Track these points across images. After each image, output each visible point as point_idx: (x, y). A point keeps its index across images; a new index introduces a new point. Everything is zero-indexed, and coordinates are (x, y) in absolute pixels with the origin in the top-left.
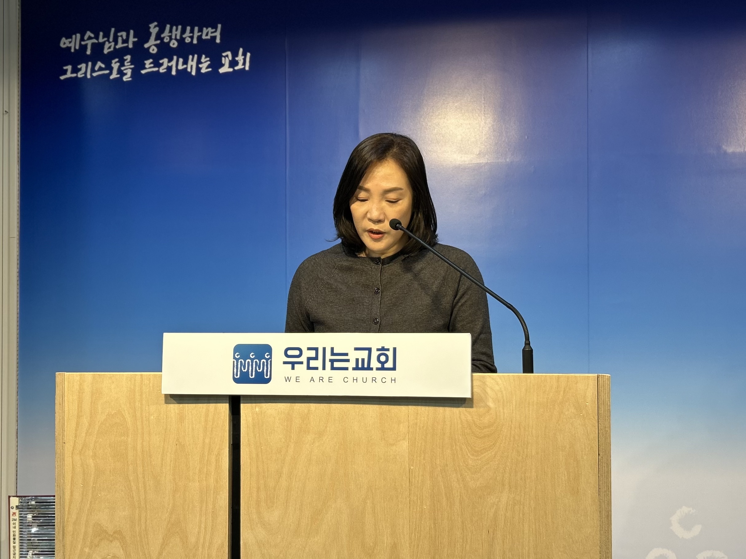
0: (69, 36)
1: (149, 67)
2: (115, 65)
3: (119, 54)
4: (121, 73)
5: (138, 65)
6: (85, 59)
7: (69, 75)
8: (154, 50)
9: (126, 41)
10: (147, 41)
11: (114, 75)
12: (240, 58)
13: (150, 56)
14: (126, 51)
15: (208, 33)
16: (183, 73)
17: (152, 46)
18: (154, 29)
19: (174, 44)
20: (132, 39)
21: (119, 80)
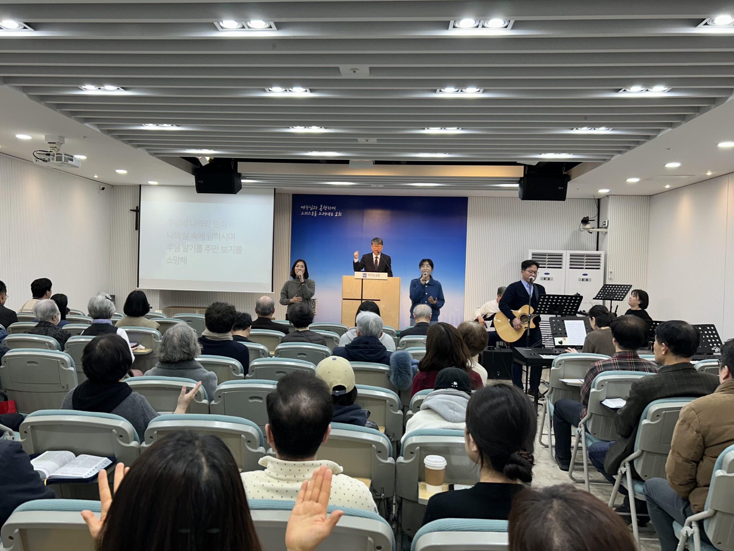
0: (303, 206)
1: (320, 214)
2: (313, 213)
3: (314, 211)
4: (314, 214)
5: (318, 213)
6: (306, 211)
7: (303, 214)
8: (321, 210)
9: (315, 208)
10: (320, 208)
11: (313, 215)
12: (339, 213)
13: (320, 211)
14: (315, 210)
15: (333, 208)
16: (327, 216)
17: (321, 209)
18: (321, 206)
19: (326, 209)
20: (317, 208)
21: (314, 216)
